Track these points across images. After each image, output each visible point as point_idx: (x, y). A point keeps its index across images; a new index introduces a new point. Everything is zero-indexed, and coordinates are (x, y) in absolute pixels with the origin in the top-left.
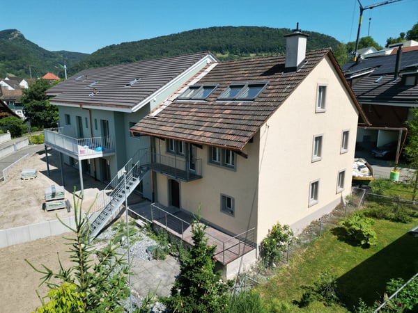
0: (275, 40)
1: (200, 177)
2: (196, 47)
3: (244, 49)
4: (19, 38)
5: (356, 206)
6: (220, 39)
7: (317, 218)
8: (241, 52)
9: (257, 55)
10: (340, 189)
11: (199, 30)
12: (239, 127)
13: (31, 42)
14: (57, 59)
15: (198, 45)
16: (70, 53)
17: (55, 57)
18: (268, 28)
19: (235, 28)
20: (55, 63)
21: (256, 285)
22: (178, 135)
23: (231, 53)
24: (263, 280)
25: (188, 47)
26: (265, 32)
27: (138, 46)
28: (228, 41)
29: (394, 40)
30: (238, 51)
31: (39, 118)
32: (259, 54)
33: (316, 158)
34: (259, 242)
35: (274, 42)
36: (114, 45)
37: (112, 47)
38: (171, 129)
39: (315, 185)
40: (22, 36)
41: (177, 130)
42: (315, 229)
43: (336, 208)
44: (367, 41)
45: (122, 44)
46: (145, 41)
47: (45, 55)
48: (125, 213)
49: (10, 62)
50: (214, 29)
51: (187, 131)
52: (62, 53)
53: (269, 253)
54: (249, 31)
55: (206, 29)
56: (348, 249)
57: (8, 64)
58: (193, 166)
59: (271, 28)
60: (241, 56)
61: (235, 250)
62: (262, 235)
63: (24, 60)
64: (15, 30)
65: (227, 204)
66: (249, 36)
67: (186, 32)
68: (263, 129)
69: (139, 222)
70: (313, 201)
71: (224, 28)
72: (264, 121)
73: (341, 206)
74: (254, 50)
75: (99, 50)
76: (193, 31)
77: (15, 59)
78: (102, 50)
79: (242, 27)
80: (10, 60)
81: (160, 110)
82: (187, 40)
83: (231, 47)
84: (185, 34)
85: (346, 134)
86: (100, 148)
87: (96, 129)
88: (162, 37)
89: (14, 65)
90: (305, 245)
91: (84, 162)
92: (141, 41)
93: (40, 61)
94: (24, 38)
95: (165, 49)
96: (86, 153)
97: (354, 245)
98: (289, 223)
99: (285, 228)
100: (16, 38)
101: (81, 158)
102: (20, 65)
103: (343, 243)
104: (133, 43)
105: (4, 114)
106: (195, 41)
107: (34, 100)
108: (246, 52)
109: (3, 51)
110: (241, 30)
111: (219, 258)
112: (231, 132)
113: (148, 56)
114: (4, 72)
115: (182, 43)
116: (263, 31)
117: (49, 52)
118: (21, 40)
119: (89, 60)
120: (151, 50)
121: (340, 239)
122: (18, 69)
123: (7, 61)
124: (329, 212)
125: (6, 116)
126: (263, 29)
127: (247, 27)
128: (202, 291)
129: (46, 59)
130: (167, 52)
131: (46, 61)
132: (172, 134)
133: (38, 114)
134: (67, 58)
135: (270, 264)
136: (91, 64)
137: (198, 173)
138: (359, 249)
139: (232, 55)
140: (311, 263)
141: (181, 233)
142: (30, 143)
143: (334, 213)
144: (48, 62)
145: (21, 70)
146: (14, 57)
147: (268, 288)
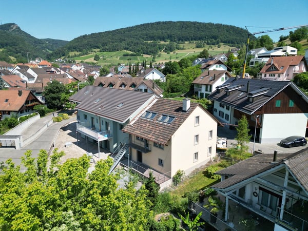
0: (203, 31)
1: (150, 151)
2: (146, 37)
3: (180, 38)
4: (17, 30)
5: (216, 161)
6: (163, 31)
7: (198, 167)
8: (179, 40)
9: (190, 43)
10: (209, 154)
11: (148, 24)
12: (164, 136)
13: (25, 33)
14: (44, 45)
15: (147, 35)
16: (53, 40)
17: (43, 44)
18: (198, 23)
19: (174, 22)
20: (43, 48)
21: (170, 192)
22: (141, 136)
23: (171, 41)
24: (173, 190)
25: (140, 37)
26: (196, 26)
27: (103, 36)
28: (169, 32)
29: (284, 37)
30: (176, 39)
31: (54, 104)
32: (192, 42)
33: (196, 143)
34: (172, 177)
35: (203, 33)
36: (86, 35)
37: (85, 36)
38: (139, 132)
39: (196, 154)
40: (19, 28)
41: (142, 133)
42: (196, 172)
43: (208, 163)
44: (265, 38)
45: (91, 34)
46: (109, 32)
47: (35, 42)
48: (119, 164)
49: (11, 48)
50: (158, 23)
51: (146, 135)
52: (48, 40)
53: (176, 180)
54: (184, 25)
55: (153, 23)
56: (206, 179)
57: (10, 50)
58: (148, 146)
59: (200, 23)
60: (178, 43)
61: (163, 179)
62: (173, 174)
63: (21, 46)
64: (14, 24)
65: (161, 162)
66: (184, 29)
67: (138, 25)
68: (172, 137)
69: (125, 168)
70: (196, 160)
71: (166, 23)
72: (172, 134)
73: (210, 162)
74: (188, 39)
75: (75, 39)
76: (144, 25)
77: (14, 45)
78: (77, 39)
79: (179, 22)
80: (11, 46)
81: (134, 122)
82: (139, 31)
83: (171, 37)
84: (137, 27)
85: (211, 132)
86: (106, 135)
87: (103, 124)
88: (121, 29)
89: (14, 50)
90: (191, 178)
91: (101, 142)
92: (106, 32)
93: (32, 46)
94: (20, 29)
95: (123, 38)
96: (101, 138)
97: (209, 178)
98: (184, 170)
99: (182, 171)
100: (15, 30)
101: (99, 140)
102: (18, 50)
103: (205, 177)
104: (100, 33)
105: (36, 103)
106: (145, 32)
107: (51, 94)
108: (182, 40)
109: (6, 39)
110: (178, 24)
111: (157, 182)
112: (162, 137)
113: (111, 43)
114: (7, 56)
115: (136, 33)
116: (194, 25)
117: (38, 40)
118: (18, 31)
119: (68, 46)
120: (113, 39)
121: (205, 176)
122: (17, 53)
123: (9, 47)
124: (204, 164)
125: (37, 104)
126: (194, 23)
127: (183, 22)
128: (152, 189)
129: (36, 45)
130: (125, 40)
131: (36, 46)
132: (139, 135)
133: (54, 102)
134: (51, 44)
135: (176, 184)
136: (69, 49)
137: (150, 149)
138: (210, 179)
139: (172, 42)
140: (191, 184)
141: (143, 173)
142: (54, 122)
143: (206, 165)
144: (37, 47)
145: (19, 54)
146: (14, 44)
147: (174, 192)
